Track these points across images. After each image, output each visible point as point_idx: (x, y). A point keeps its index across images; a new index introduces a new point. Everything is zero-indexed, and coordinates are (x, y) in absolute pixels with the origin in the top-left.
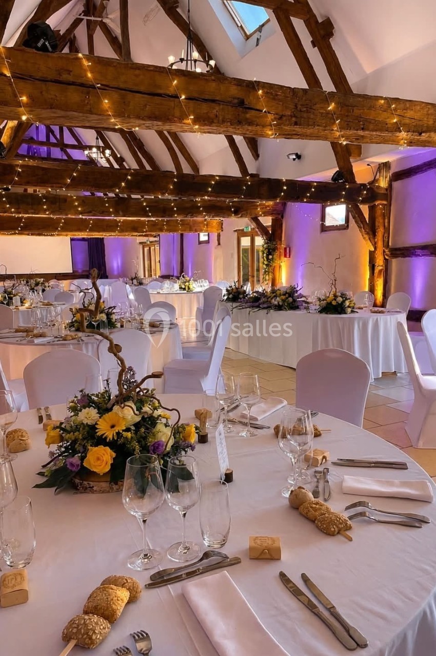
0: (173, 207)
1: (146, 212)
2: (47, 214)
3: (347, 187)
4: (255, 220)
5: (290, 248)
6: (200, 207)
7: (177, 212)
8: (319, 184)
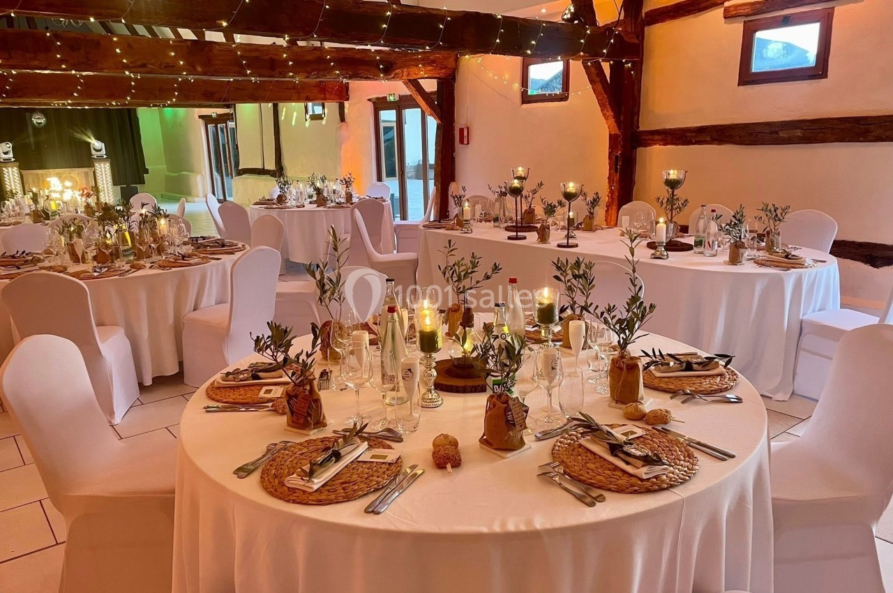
0: (286, 61)
1: (241, 66)
2: (63, 70)
3: (588, 32)
4: (415, 84)
5: (468, 129)
6: (330, 61)
7: (292, 69)
8: (548, 25)
